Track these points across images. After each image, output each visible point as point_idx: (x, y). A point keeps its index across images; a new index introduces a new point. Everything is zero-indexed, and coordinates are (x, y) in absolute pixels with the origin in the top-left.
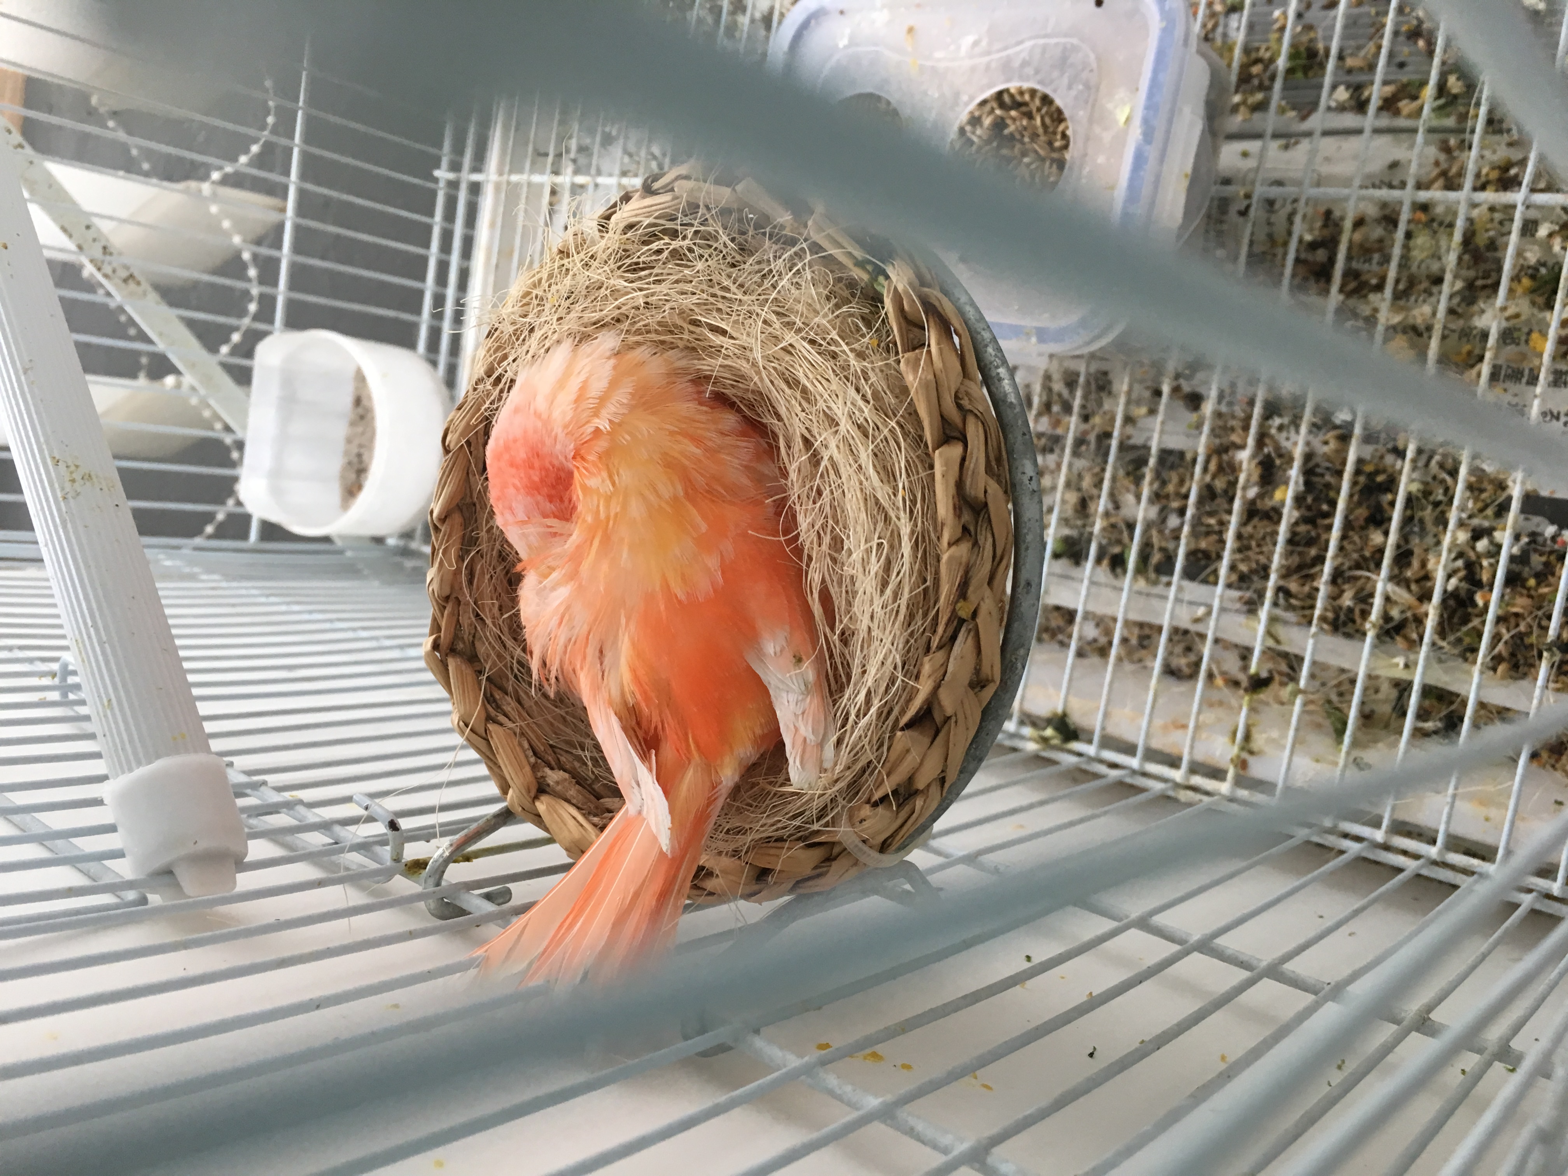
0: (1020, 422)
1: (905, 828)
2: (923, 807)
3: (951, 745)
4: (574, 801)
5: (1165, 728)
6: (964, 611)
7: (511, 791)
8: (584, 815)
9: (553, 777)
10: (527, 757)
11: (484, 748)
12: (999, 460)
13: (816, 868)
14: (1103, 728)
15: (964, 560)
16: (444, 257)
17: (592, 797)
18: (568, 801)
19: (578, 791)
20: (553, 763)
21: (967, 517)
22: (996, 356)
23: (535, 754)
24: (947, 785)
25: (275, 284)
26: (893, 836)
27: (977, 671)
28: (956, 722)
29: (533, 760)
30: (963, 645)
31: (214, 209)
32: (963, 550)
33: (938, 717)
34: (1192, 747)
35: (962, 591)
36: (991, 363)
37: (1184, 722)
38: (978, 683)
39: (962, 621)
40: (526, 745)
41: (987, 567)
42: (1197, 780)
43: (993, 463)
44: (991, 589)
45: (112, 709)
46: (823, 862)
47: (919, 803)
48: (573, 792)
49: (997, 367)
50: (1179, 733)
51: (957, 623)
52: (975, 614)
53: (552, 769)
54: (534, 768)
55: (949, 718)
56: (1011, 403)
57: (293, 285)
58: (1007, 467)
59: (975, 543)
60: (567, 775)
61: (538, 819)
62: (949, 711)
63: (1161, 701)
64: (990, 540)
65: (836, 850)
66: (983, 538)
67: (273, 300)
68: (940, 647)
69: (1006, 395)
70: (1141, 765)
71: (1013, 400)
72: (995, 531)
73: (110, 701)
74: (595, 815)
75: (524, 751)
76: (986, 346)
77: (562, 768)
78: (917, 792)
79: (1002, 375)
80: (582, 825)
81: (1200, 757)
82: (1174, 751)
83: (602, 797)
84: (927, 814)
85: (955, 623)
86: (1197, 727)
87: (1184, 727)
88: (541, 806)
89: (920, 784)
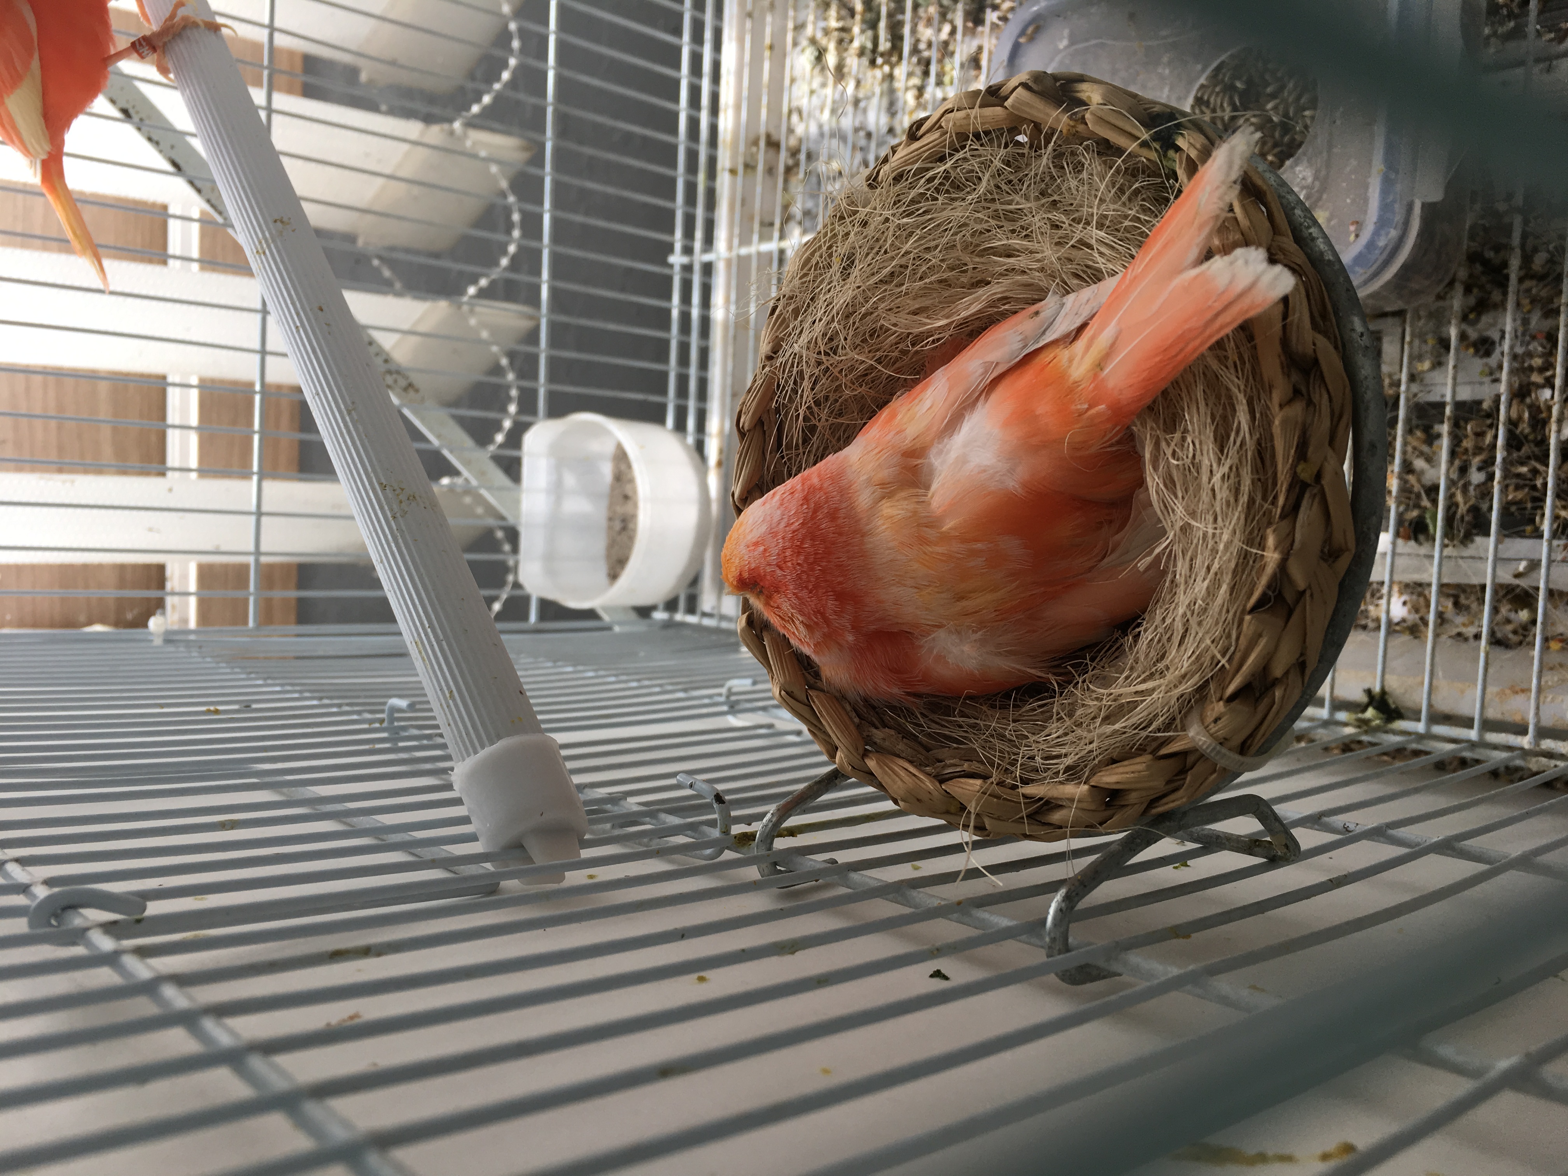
0: (1341, 279)
1: (1266, 723)
2: (1283, 697)
3: (1308, 622)
4: (904, 755)
5: (1501, 694)
6: (1306, 473)
7: (839, 754)
8: (916, 767)
9: (878, 735)
10: (851, 718)
11: (808, 715)
12: (1324, 316)
13: (1169, 782)
14: (1430, 706)
15: (1300, 420)
16: (684, 338)
17: (921, 749)
18: (899, 756)
19: (906, 744)
20: (877, 723)
21: (1295, 377)
22: (1305, 217)
23: (859, 715)
24: (1308, 672)
25: (535, 376)
26: (1252, 735)
27: (1328, 539)
28: (1312, 595)
29: (857, 720)
30: (1308, 513)
31: (473, 322)
32: (1297, 409)
33: (1289, 596)
34: (1537, 714)
35: (1302, 454)
36: (1301, 224)
37: (1524, 686)
38: (1330, 554)
39: (1304, 486)
40: (848, 708)
41: (1326, 424)
42: (1548, 744)
43: (1318, 319)
44: (1333, 449)
45: (454, 700)
46: (1176, 775)
47: (1278, 693)
48: (901, 746)
49: (1309, 227)
50: (1520, 699)
51: (1298, 488)
52: (1318, 477)
53: (877, 728)
54: (858, 727)
55: (1304, 592)
56: (1329, 261)
57: (552, 377)
58: (1334, 320)
59: (1310, 403)
60: (892, 732)
61: (869, 777)
62: (1301, 584)
63: (1491, 670)
64: (1325, 396)
65: (1191, 759)
66: (1317, 396)
67: (534, 392)
68: (1283, 517)
69: (1322, 253)
70: (1481, 735)
71: (1331, 258)
72: (1330, 387)
73: (451, 692)
74: (927, 766)
75: (847, 714)
76: (1294, 208)
77: (885, 726)
78: (1275, 682)
79: (1314, 235)
80: (915, 775)
81: (1547, 721)
82: (1517, 718)
83: (931, 750)
84: (1290, 706)
85: (1297, 490)
86: (1540, 690)
87: (1526, 690)
88: (871, 764)
89: (1278, 671)
